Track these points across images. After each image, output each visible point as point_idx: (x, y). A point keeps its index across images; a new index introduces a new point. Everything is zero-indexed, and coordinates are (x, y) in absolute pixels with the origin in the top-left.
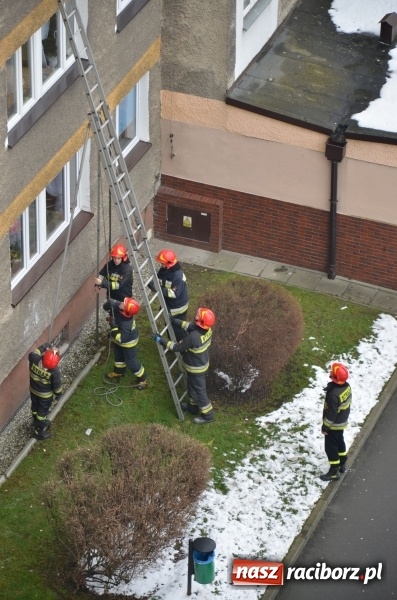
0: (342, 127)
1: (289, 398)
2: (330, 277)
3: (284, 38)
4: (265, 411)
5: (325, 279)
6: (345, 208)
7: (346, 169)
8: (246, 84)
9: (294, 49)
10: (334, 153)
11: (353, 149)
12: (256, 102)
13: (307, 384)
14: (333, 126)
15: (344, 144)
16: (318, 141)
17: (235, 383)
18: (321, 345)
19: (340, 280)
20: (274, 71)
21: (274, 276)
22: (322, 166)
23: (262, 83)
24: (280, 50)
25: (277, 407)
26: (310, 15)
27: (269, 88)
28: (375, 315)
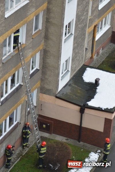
0: (84, 105)
3: (71, 82)
5: (78, 143)
6: (84, 125)
7: (85, 116)
8: (61, 93)
9: (73, 85)
10: (82, 111)
11: (87, 111)
12: (63, 98)
14: (82, 105)
15: (84, 109)
16: (78, 108)
17: (54, 167)
18: (76, 159)
19: (81, 143)
20: (68, 90)
21: (65, 141)
22: (79, 114)
23: (65, 93)
24: (70, 85)
26: (78, 77)
27: (67, 95)
28: (90, 152)
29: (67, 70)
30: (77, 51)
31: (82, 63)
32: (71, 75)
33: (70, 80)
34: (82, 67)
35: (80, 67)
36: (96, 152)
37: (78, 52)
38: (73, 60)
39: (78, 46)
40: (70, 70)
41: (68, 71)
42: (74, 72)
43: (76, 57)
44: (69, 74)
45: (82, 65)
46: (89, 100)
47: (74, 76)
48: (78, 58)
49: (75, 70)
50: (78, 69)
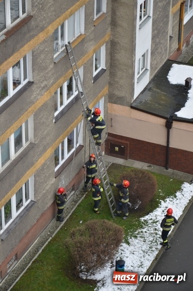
0: (171, 117)
1: (151, 211)
2: (167, 169)
3: (151, 86)
4: (143, 216)
5: (165, 170)
6: (173, 145)
7: (173, 132)
8: (138, 101)
9: (155, 90)
10: (168, 126)
11: (175, 125)
12: (141, 108)
13: (158, 207)
14: (168, 116)
15: (172, 123)
16: (162, 121)
17: (133, 206)
18: (163, 193)
19: (170, 170)
20: (148, 97)
21: (146, 168)
22: (164, 130)
23: (144, 101)
24: (150, 90)
25: (147, 214)
26: (160, 77)
27: (146, 103)
28: (182, 183)
29: (144, 69)
30: (158, 40)
31: (165, 57)
32: (151, 75)
33: (150, 83)
34: (166, 63)
35: (164, 63)
36: (191, 182)
37: (159, 42)
38: (152, 53)
39: (158, 33)
40: (149, 68)
41: (146, 69)
42: (155, 70)
43: (157, 49)
44: (148, 73)
45: (165, 60)
46: (178, 110)
47: (155, 76)
48: (159, 50)
49: (156, 68)
50: (161, 65)
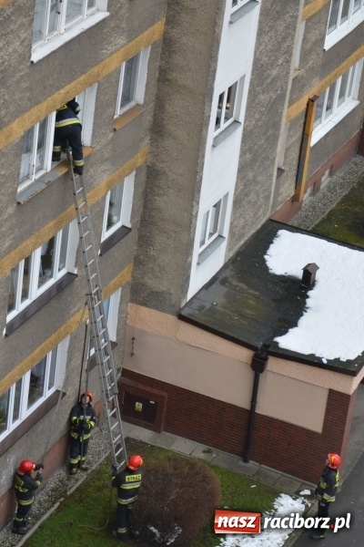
0: (266, 346)
2: (245, 461)
3: (228, 273)
5: (241, 463)
6: (263, 408)
7: (267, 380)
8: (196, 305)
9: (235, 282)
10: (258, 366)
11: (273, 364)
12: (202, 320)
13: (218, 543)
14: (259, 345)
15: (266, 359)
16: (245, 354)
17: (162, 537)
19: (252, 464)
20: (218, 298)
21: (202, 456)
22: (248, 375)
23: (208, 306)
24: (224, 282)
26: (250, 258)
27: (212, 310)
28: (277, 495)
29: (216, 235)
30: (251, 175)
31: (264, 214)
32: (229, 249)
33: (225, 267)
34: (264, 227)
35: (259, 226)
36: (296, 495)
37: (254, 180)
38: (237, 203)
39: (254, 160)
40: (226, 233)
41: (220, 236)
42: (239, 240)
43: (247, 195)
44: (224, 245)
45: (264, 221)
46: (283, 332)
47: (238, 254)
48: (252, 197)
49: (242, 235)
50: (253, 231)
